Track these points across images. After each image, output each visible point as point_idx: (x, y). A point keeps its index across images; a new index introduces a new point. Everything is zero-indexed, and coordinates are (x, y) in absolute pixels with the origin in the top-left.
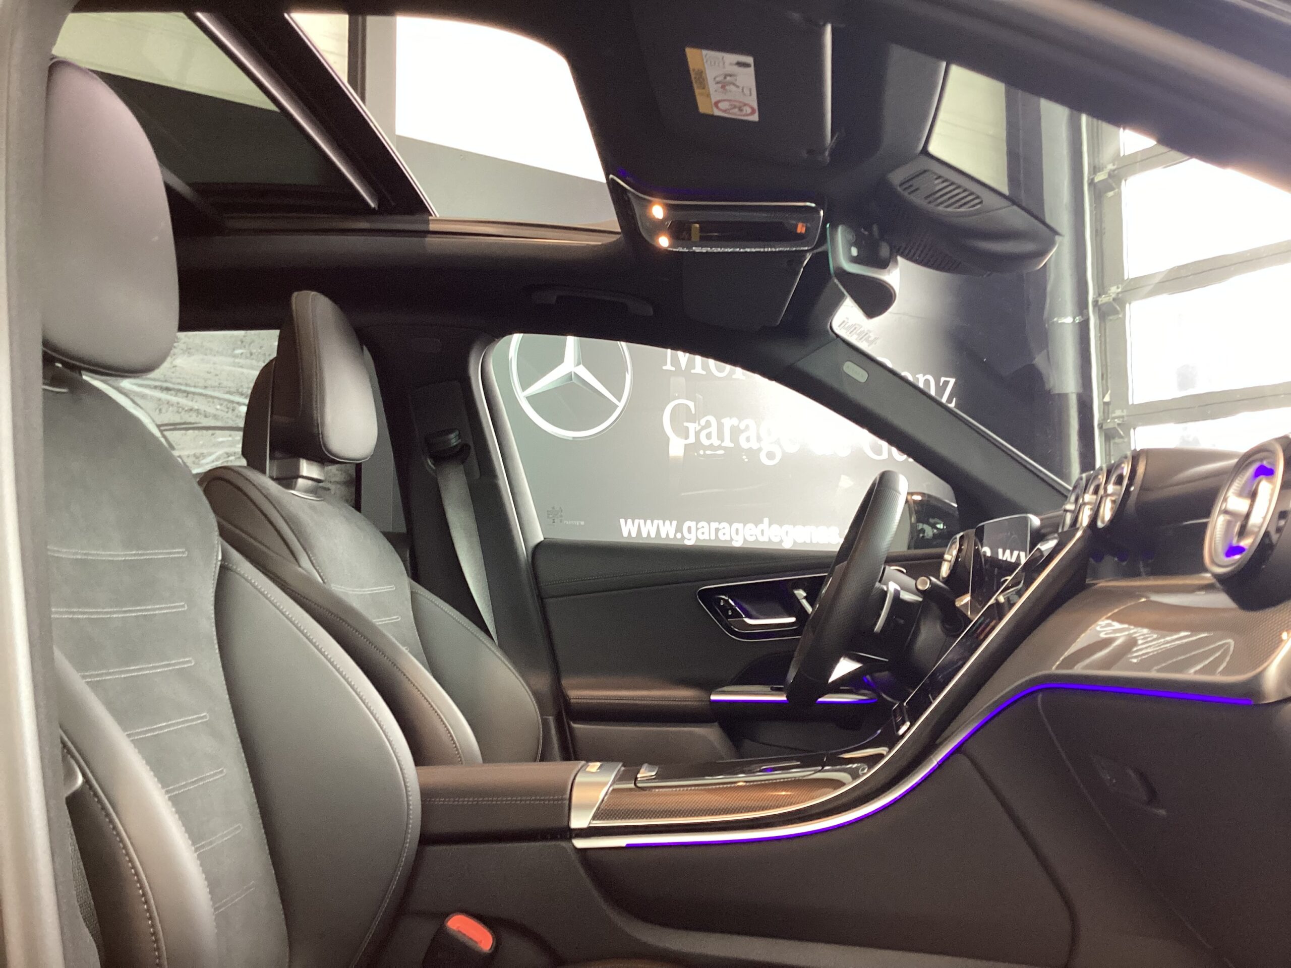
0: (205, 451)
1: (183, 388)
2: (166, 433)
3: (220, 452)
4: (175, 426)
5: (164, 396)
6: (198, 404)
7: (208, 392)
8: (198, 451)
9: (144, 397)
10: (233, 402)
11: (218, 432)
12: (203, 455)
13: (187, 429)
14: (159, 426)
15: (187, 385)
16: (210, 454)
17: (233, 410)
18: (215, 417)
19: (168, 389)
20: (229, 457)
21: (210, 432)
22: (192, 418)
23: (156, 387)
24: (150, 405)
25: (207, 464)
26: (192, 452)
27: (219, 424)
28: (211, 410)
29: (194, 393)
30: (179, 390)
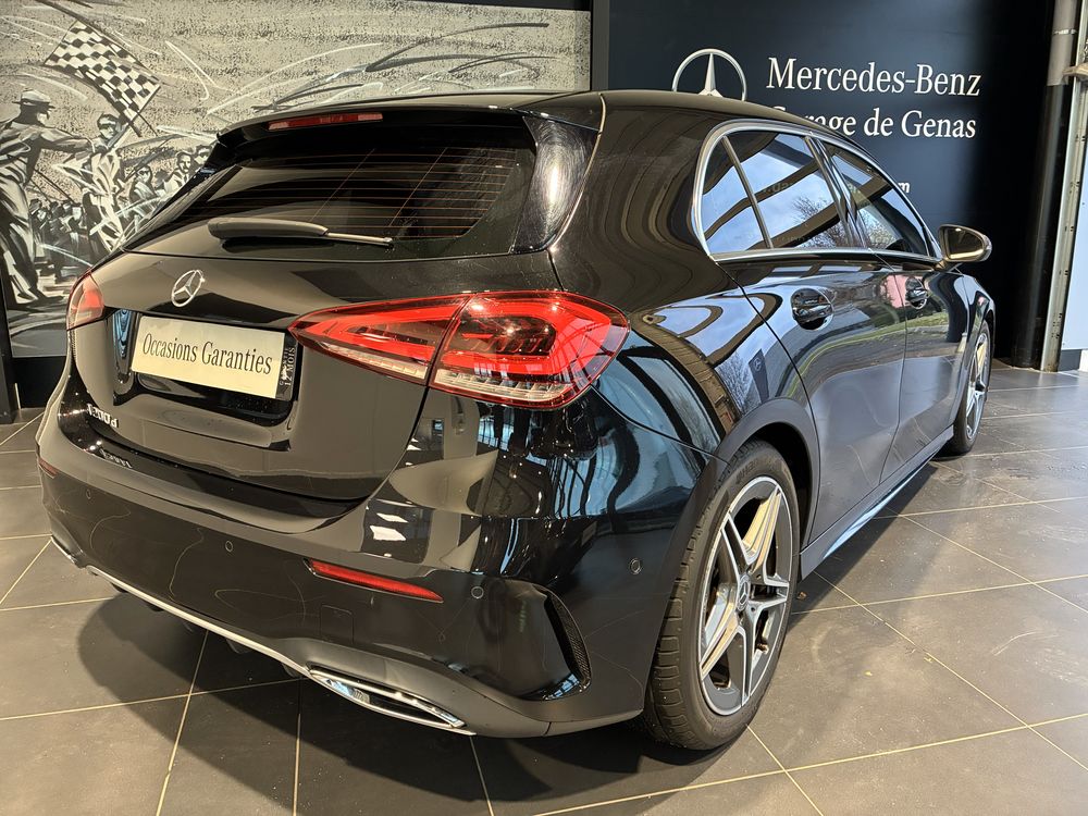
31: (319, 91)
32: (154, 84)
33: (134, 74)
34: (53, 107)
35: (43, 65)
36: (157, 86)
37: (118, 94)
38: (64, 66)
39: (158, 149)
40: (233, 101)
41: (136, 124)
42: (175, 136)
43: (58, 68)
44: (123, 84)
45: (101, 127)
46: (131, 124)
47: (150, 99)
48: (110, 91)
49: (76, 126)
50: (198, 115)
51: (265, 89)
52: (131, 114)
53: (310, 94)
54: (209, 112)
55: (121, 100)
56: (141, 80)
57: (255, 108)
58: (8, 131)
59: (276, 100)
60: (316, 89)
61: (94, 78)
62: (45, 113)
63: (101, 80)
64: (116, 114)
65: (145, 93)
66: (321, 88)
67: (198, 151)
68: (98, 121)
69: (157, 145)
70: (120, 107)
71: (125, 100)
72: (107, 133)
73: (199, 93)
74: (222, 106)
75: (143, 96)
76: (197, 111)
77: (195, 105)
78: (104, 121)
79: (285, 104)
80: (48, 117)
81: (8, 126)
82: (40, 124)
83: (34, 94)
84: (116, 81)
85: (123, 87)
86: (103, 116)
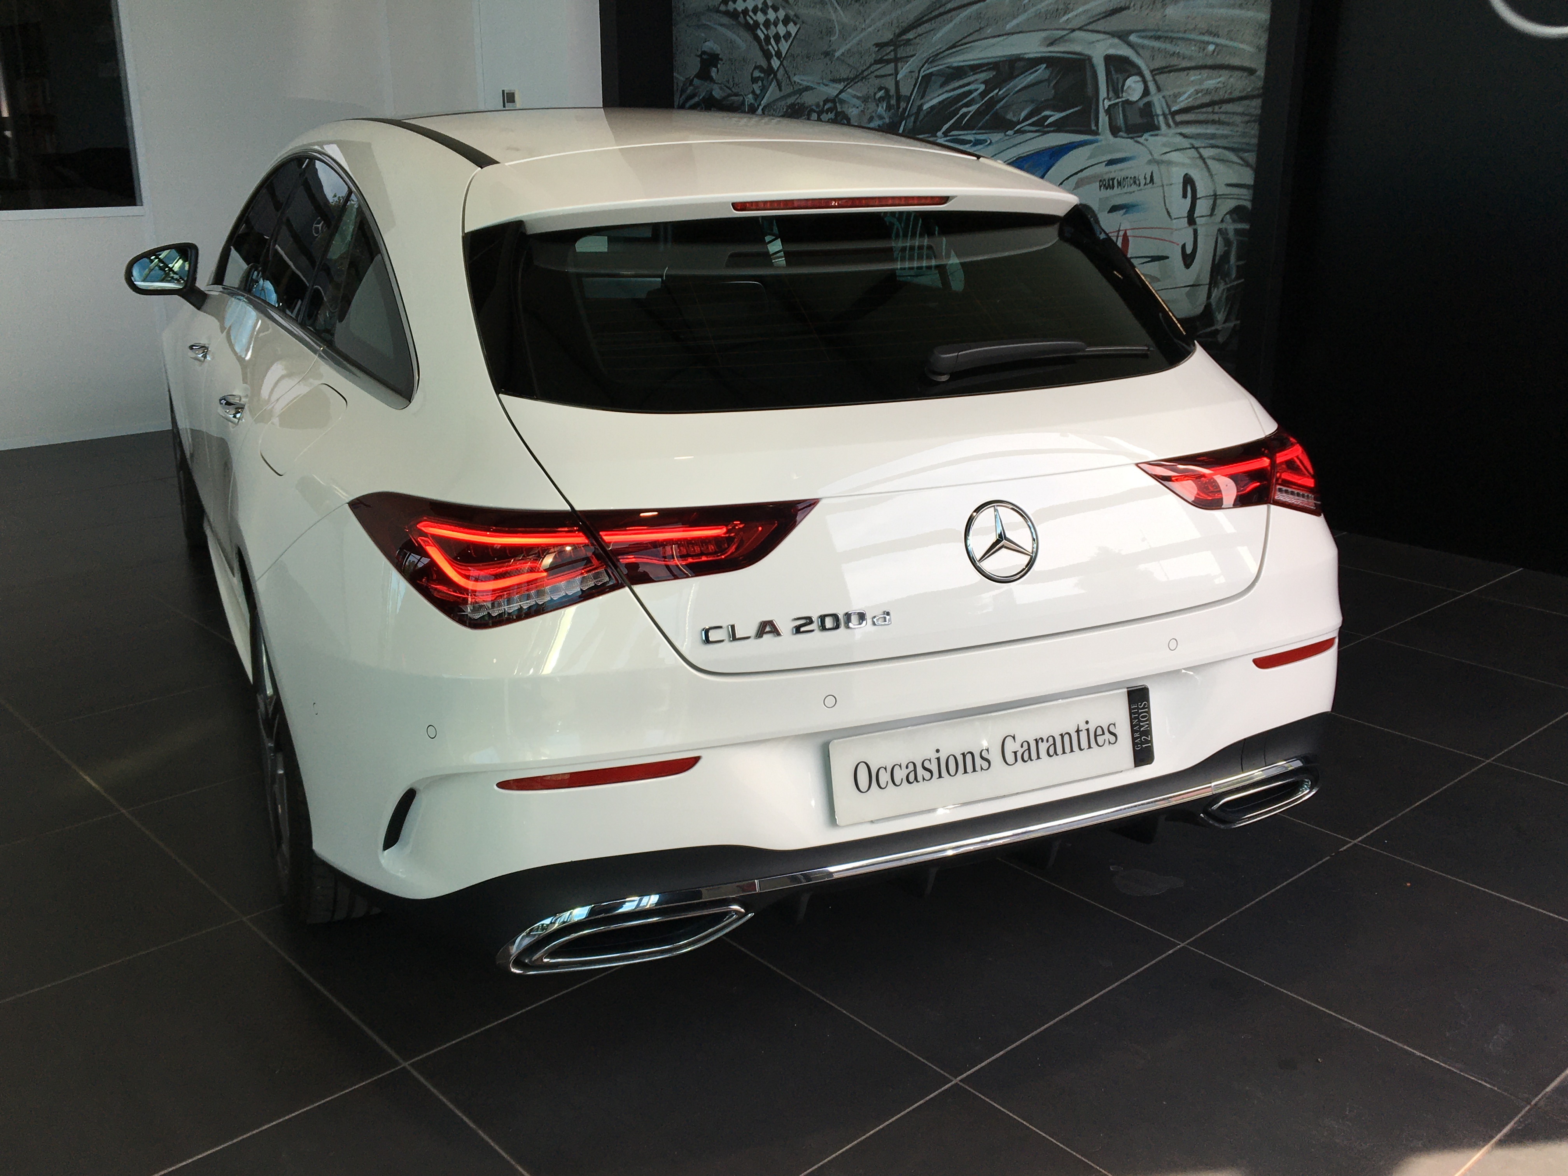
0: (1183, 90)
1: (1170, 34)
2: (1157, 77)
3: (1192, 90)
4: (1161, 71)
5: (1157, 44)
6: (1181, 48)
7: (1187, 36)
8: (1176, 91)
9: (1143, 47)
10: (1203, 42)
11: (1192, 72)
12: (1180, 94)
13: (1170, 72)
14: (1152, 71)
15: (1172, 31)
16: (1184, 93)
17: (1204, 50)
18: (1190, 58)
19: (1158, 38)
20: (1197, 94)
21: (1185, 73)
22: (1174, 61)
23: (1151, 37)
24: (1146, 54)
25: (1182, 101)
26: (1171, 93)
27: (1193, 64)
28: (1188, 53)
29: (1179, 39)
30: (1166, 37)
31: (941, 15)
32: (795, 24)
33: (781, 14)
34: (722, 60)
35: (718, 11)
36: (798, 26)
37: (767, 38)
38: (732, 10)
39: (792, 106)
40: (858, 38)
41: (779, 74)
42: (807, 89)
43: (727, 13)
44: (772, 27)
45: (754, 80)
46: (775, 75)
47: (791, 44)
48: (762, 37)
49: (736, 80)
50: (827, 60)
51: (887, 19)
52: (775, 63)
53: (930, 20)
54: (837, 54)
55: (770, 47)
56: (786, 21)
57: (877, 45)
58: (691, 88)
59: (897, 31)
60: (937, 12)
61: (751, 22)
62: (716, 67)
63: (756, 24)
64: (764, 64)
65: (788, 35)
66: (942, 10)
67: (824, 104)
68: (752, 74)
69: (790, 101)
70: (768, 56)
71: (773, 48)
72: (757, 87)
73: (830, 32)
74: (848, 47)
75: (787, 41)
76: (827, 54)
77: (825, 48)
78: (757, 74)
79: (904, 37)
80: (718, 71)
81: (691, 83)
82: (711, 80)
83: (710, 46)
84: (767, 24)
85: (772, 31)
86: (756, 68)
